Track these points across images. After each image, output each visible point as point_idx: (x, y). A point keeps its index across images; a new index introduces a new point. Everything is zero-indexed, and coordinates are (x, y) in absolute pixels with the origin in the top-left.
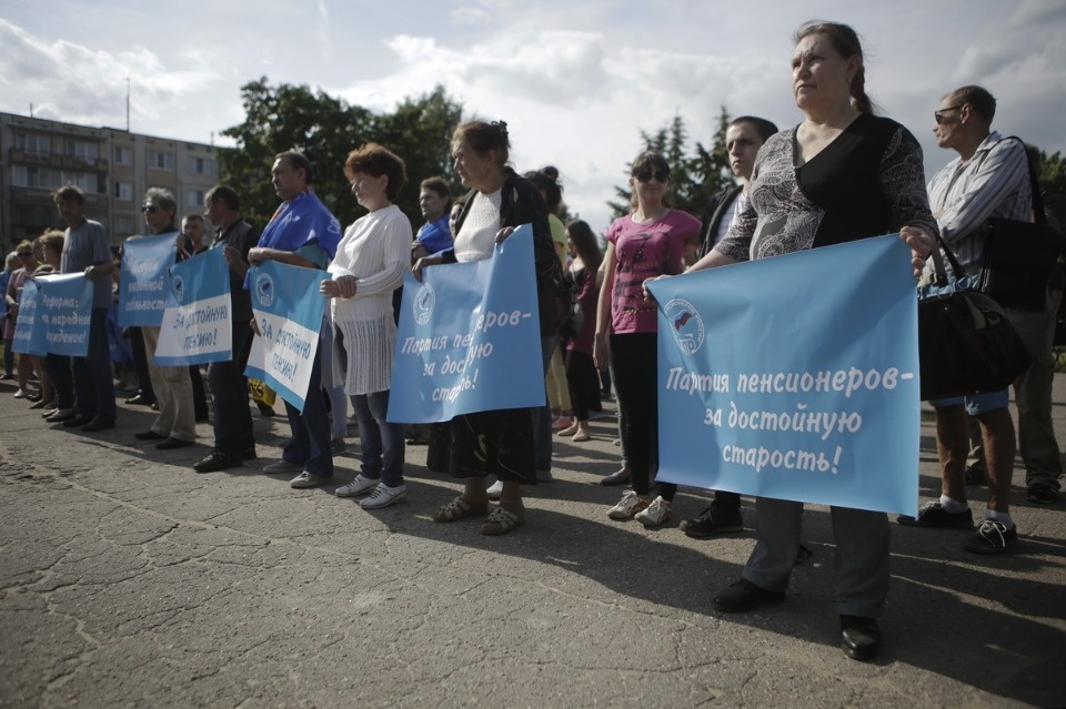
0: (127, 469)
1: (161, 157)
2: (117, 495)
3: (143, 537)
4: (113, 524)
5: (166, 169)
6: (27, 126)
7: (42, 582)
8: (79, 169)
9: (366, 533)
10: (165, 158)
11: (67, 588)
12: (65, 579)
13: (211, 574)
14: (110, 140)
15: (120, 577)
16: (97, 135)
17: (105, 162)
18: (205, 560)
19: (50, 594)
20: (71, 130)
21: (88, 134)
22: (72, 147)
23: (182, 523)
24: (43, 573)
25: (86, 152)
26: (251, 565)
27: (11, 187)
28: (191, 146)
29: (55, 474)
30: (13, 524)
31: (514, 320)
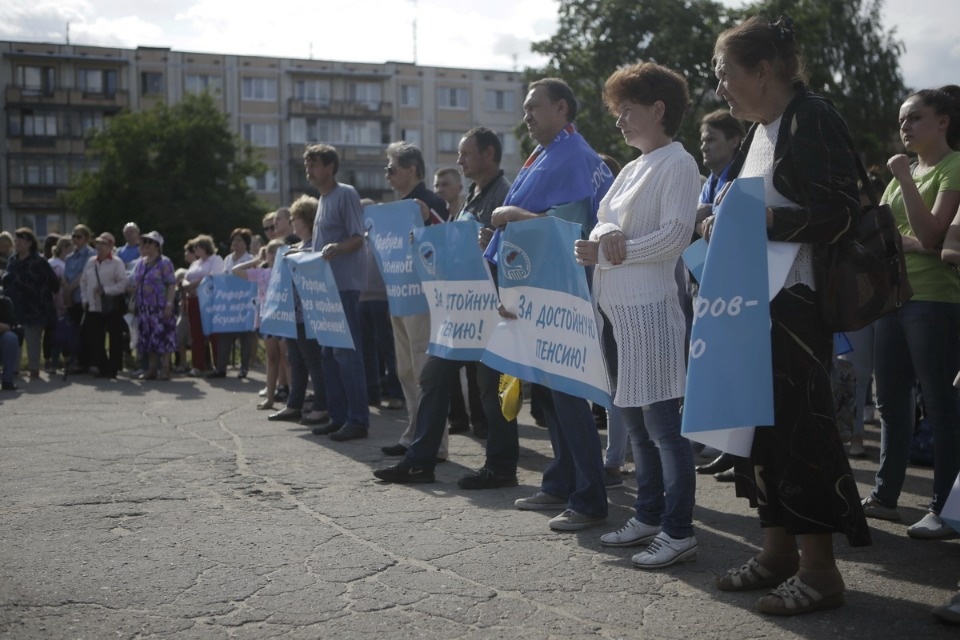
0: (363, 490)
1: (453, 92)
2: (341, 521)
3: (352, 574)
4: (326, 554)
5: (459, 108)
6: (306, 70)
7: (231, 615)
8: (361, 116)
9: (623, 594)
10: (459, 93)
11: (254, 625)
12: (255, 614)
13: (412, 628)
14: (395, 77)
15: (312, 618)
16: (380, 73)
17: (389, 104)
18: (412, 609)
19: (234, 629)
20: (352, 70)
21: (370, 72)
22: (353, 90)
23: (401, 560)
24: (236, 604)
25: (368, 95)
26: (463, 621)
27: (289, 145)
28: (488, 75)
29: (285, 490)
30: (224, 546)
31: (734, 309)
